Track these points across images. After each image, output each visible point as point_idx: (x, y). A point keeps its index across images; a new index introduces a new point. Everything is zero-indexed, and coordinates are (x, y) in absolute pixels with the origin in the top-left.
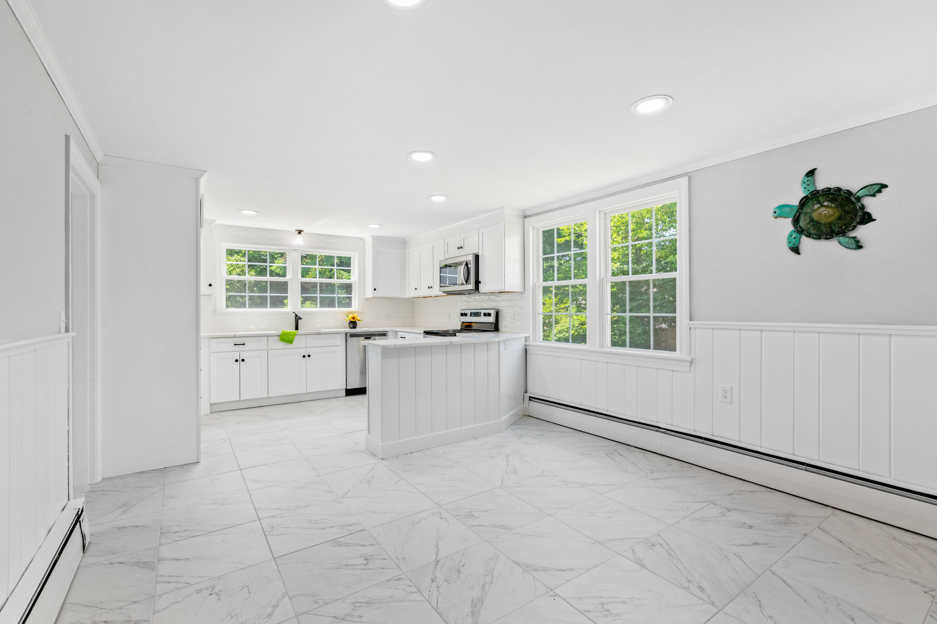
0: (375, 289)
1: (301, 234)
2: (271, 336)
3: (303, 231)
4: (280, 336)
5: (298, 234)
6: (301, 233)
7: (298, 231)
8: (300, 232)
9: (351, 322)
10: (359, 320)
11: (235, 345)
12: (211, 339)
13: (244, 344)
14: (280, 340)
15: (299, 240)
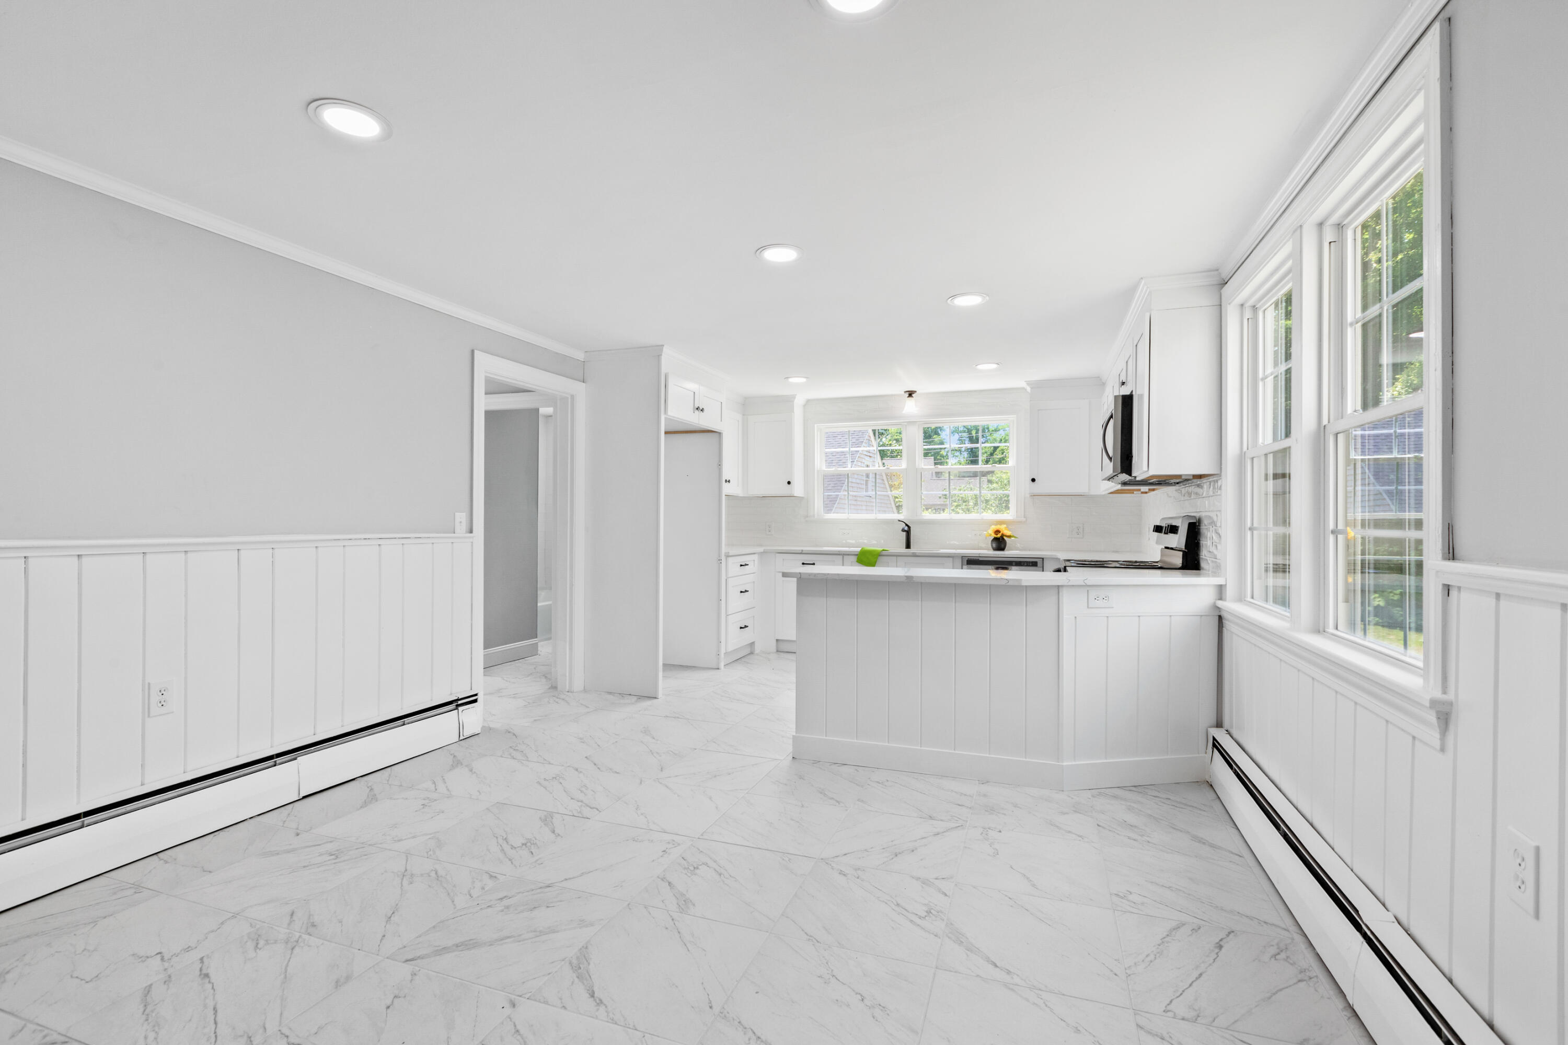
0: (1033, 480)
1: (912, 397)
2: (848, 555)
3: (916, 392)
4: (857, 555)
5: (908, 397)
6: (913, 395)
7: (907, 393)
8: (911, 394)
9: (995, 539)
10: (1009, 537)
11: (803, 564)
12: (777, 554)
13: (814, 564)
14: (857, 561)
15: (911, 407)
